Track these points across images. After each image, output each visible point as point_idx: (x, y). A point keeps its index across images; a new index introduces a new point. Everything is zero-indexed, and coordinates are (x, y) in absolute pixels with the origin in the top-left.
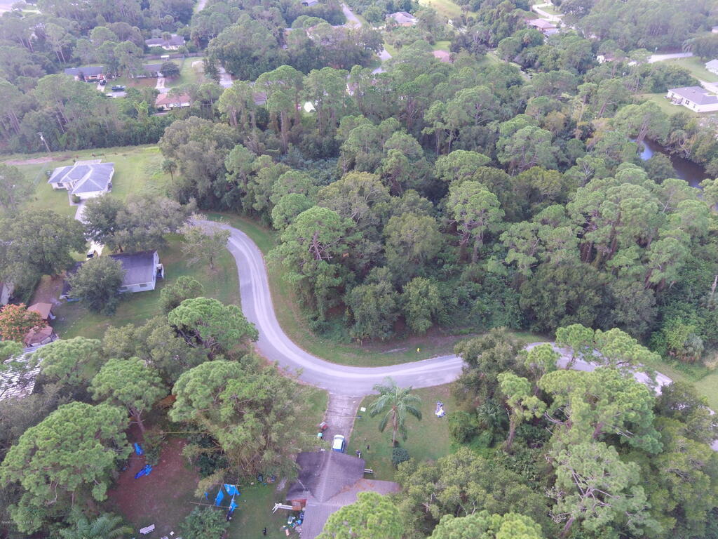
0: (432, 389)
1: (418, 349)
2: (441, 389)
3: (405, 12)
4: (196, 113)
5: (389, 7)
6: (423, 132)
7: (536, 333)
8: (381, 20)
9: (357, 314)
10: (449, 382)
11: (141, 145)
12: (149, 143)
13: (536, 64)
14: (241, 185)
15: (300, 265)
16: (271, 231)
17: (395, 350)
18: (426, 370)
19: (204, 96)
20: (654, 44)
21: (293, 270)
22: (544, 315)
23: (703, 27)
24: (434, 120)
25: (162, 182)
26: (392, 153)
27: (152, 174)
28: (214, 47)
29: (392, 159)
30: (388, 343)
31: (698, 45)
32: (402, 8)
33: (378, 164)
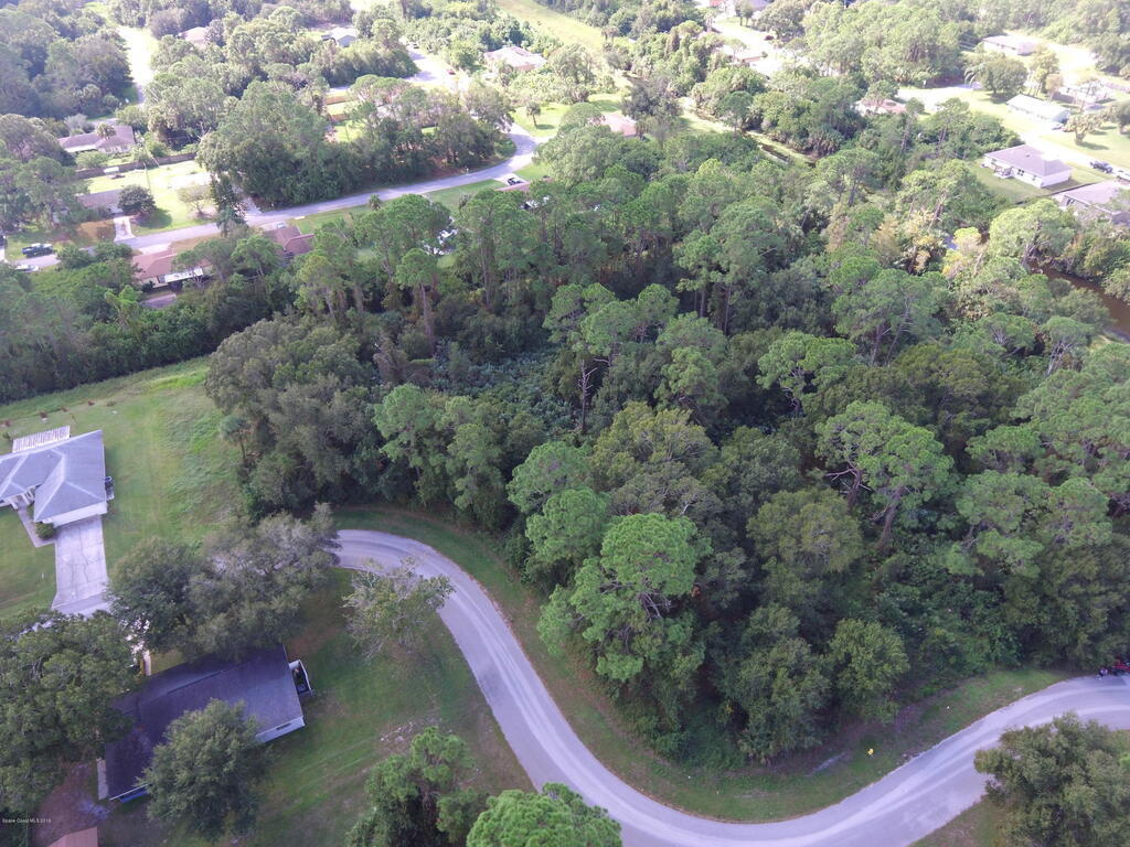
0: (938, 838)
1: (871, 751)
3: (514, 46)
4: (236, 295)
5: (486, 38)
6: (679, 287)
7: (1043, 667)
8: (477, 63)
9: (758, 715)
10: (959, 813)
11: (135, 375)
12: (150, 367)
13: (765, 124)
14: (416, 461)
15: (621, 636)
16: (479, 532)
17: (830, 761)
18: (905, 796)
19: (249, 264)
20: (918, 74)
21: (610, 648)
22: (1065, 639)
23: (969, 40)
24: (700, 267)
25: (215, 456)
26: (684, 357)
27: (188, 440)
28: (216, 150)
29: (691, 369)
30: (813, 749)
31: (991, 73)
32: (507, 39)
33: (656, 377)
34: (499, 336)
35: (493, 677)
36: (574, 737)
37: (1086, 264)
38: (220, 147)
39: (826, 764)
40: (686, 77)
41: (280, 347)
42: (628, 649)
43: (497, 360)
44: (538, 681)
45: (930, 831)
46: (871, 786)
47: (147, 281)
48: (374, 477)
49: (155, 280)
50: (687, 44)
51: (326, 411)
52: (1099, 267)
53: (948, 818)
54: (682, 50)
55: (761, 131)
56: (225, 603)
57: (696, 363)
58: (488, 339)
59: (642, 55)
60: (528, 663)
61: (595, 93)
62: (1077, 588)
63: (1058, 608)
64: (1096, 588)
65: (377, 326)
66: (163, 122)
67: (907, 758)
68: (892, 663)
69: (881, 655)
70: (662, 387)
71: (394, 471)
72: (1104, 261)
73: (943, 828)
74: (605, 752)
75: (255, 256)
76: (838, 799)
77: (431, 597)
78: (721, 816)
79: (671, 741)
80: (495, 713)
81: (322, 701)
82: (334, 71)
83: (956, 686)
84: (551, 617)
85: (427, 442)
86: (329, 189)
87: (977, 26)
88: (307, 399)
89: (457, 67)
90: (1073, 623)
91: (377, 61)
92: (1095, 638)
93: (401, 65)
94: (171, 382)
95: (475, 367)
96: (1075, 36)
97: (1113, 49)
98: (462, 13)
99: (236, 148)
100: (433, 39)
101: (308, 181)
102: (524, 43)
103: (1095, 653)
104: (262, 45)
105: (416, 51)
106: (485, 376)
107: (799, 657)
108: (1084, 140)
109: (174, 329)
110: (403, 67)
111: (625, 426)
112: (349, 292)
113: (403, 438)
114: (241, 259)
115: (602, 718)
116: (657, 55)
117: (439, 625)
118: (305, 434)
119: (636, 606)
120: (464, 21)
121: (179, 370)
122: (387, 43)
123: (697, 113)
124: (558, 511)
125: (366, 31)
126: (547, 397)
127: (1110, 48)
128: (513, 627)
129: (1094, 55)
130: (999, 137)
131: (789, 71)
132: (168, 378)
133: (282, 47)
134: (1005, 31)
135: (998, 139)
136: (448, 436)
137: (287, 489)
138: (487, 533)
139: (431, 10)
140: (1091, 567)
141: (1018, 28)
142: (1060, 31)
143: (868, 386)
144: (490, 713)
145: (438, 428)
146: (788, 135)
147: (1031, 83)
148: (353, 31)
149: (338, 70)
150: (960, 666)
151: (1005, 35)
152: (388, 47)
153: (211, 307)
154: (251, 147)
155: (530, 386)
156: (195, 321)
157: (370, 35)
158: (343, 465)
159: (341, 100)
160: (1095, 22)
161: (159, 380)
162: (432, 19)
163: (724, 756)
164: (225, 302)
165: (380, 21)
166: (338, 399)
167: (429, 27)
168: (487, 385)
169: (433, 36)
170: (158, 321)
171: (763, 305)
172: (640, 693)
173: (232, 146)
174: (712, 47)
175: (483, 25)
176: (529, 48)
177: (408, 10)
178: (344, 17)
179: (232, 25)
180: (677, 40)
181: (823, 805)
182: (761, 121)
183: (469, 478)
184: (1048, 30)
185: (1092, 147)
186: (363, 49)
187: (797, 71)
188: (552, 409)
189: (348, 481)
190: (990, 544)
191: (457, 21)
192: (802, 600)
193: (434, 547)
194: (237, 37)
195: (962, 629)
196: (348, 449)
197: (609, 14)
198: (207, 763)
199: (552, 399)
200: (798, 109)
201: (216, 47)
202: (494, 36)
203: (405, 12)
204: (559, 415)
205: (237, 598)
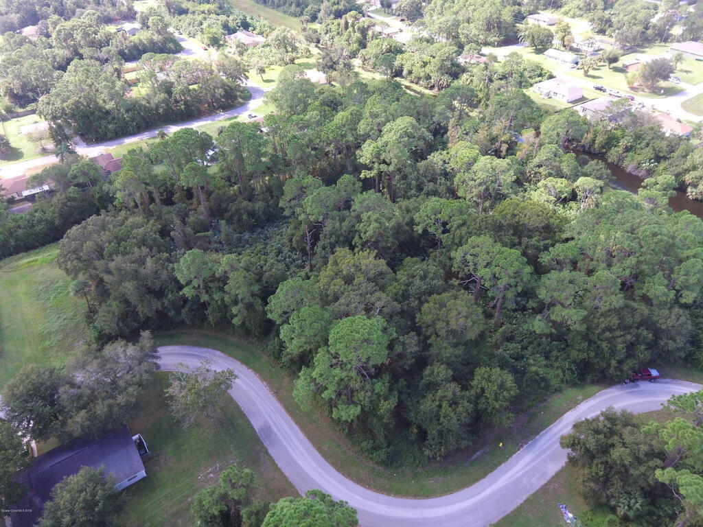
0: (544, 490)
1: (501, 444)
2: (551, 487)
3: (244, 31)
4: (74, 201)
5: (226, 26)
6: (362, 176)
7: (593, 382)
8: (221, 42)
9: (433, 431)
10: (553, 474)
11: (7, 259)
12: (17, 253)
13: (405, 73)
14: (204, 298)
15: (346, 393)
16: (250, 339)
17: (478, 453)
18: (523, 468)
19: (81, 180)
20: (492, 39)
21: (340, 402)
22: (603, 365)
23: (520, 17)
24: (373, 162)
25: (70, 307)
26: (369, 218)
27: (49, 299)
28: (51, 107)
29: (374, 225)
30: (467, 448)
31: (533, 37)
32: (239, 27)
33: (352, 232)
34: (252, 214)
35: (267, 429)
36: (323, 460)
37: (596, 146)
38: (53, 104)
39: (475, 456)
40: (355, 46)
41: (107, 232)
42: (351, 401)
43: (252, 229)
44: (297, 428)
45: (538, 487)
46: (503, 465)
47: (10, 196)
48: (178, 310)
49: (15, 195)
50: (353, 25)
51: (142, 271)
52: (603, 147)
53: (548, 478)
54: (350, 29)
55: (403, 77)
56: (85, 403)
57: (376, 221)
58: (245, 217)
59: (326, 33)
60: (289, 418)
61: (298, 58)
62: (608, 334)
63: (598, 347)
64: (618, 333)
65: (171, 214)
66: (11, 90)
67: (522, 446)
68: (508, 390)
69: (502, 386)
70: (357, 237)
71: (191, 305)
72: (606, 144)
73: (546, 484)
74: (342, 466)
75: (85, 174)
76: (484, 475)
77: (224, 382)
78: (416, 496)
79: (382, 454)
80: (270, 452)
81: (157, 458)
82: (126, 51)
83: (546, 400)
84: (301, 386)
85: (211, 285)
86: (131, 128)
87: (523, 9)
88: (128, 264)
89: (209, 46)
90: (607, 355)
91: (154, 43)
92: (620, 362)
93: (171, 45)
94: (33, 261)
95: (238, 235)
96: (578, 13)
97: (601, 19)
98: (208, 11)
99: (65, 104)
100: (191, 28)
101: (116, 123)
102: (250, 29)
103: (621, 371)
104: (78, 36)
105: (181, 36)
106: (245, 240)
107: (454, 394)
108: (589, 73)
109: (33, 226)
110: (172, 47)
111: (336, 263)
112: (150, 193)
113: (195, 283)
114: (75, 177)
115: (339, 446)
116: (335, 33)
117: (231, 400)
118: (129, 287)
119: (353, 374)
120: (210, 16)
121: (37, 253)
122: (159, 32)
123: (363, 68)
124: (298, 321)
125: (145, 25)
126: (286, 250)
127: (599, 19)
128: (277, 396)
129: (590, 23)
130: (541, 74)
131: (416, 40)
132: (31, 259)
133: (91, 37)
134: (539, 11)
135: (540, 75)
136: (224, 280)
137: (121, 324)
138: (255, 339)
139: (188, 10)
140: (615, 321)
141: (545, 9)
142: (570, 10)
143: (480, 227)
144: (267, 452)
145: (217, 275)
146: (419, 79)
147: (556, 42)
148: (137, 25)
149: (129, 50)
150: (547, 387)
151: (539, 13)
152: (160, 34)
153: (57, 210)
154: (77, 103)
155: (274, 243)
156: (46, 220)
157: (148, 27)
158: (156, 305)
159: (132, 71)
160: (589, 4)
161: (24, 261)
162: (190, 16)
163: (415, 459)
164: (67, 206)
165: (153, 18)
166: (150, 263)
167: (187, 21)
168: (247, 246)
169: (191, 26)
170: (20, 222)
171: (414, 183)
172: (360, 428)
173: (62, 104)
174: (369, 27)
175: (223, 18)
176: (254, 32)
177: (172, 10)
178: (130, 16)
179: (55, 24)
180: (347, 23)
181: (476, 480)
182: (402, 71)
183: (240, 305)
184: (563, 10)
185: (593, 77)
186: (144, 36)
187: (421, 40)
188: (289, 257)
189: (161, 315)
190: (557, 314)
191: (206, 16)
192: (453, 359)
193: (222, 351)
194: (60, 31)
195: (546, 366)
196: (160, 294)
197: (303, 9)
198: (84, 508)
199: (289, 251)
200: (424, 62)
201: (44, 39)
202: (231, 24)
203: (170, 12)
204: (294, 260)
205: (93, 399)
